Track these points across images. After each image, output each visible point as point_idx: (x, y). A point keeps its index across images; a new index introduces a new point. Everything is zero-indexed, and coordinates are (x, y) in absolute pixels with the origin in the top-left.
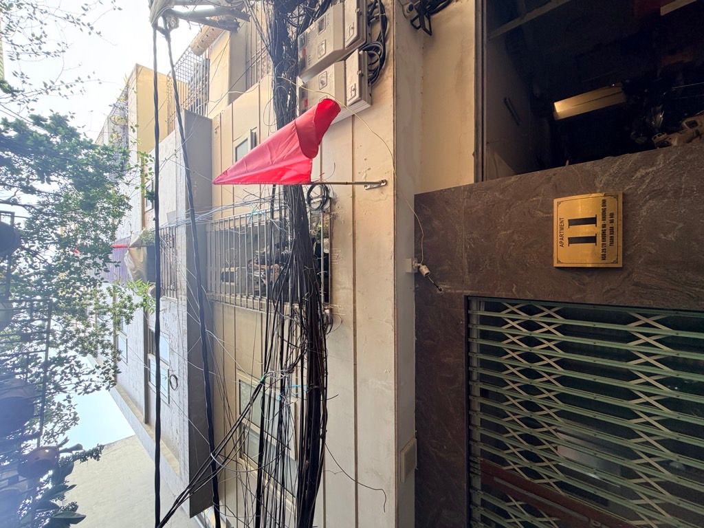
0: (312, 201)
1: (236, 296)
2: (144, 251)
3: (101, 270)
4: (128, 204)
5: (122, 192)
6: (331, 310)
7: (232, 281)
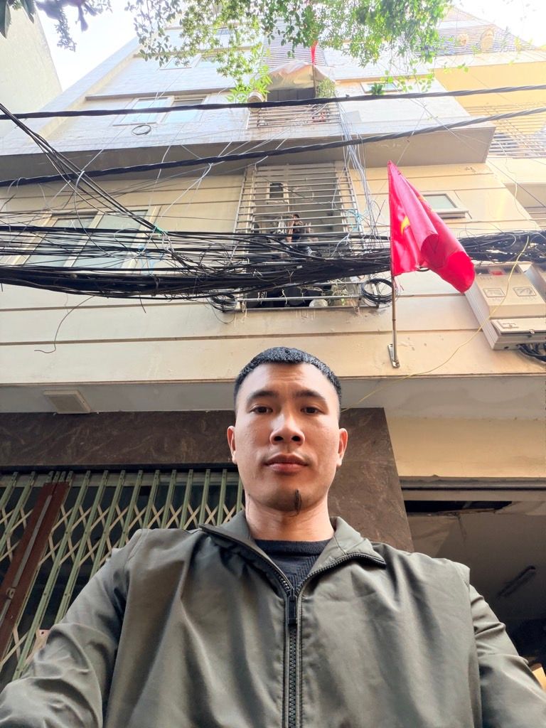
0: (373, 285)
1: (253, 201)
2: (308, 84)
3: (284, 36)
4: (368, 61)
5: (383, 54)
6: (240, 311)
7: (271, 195)
